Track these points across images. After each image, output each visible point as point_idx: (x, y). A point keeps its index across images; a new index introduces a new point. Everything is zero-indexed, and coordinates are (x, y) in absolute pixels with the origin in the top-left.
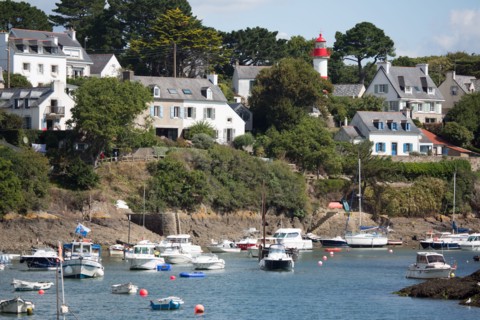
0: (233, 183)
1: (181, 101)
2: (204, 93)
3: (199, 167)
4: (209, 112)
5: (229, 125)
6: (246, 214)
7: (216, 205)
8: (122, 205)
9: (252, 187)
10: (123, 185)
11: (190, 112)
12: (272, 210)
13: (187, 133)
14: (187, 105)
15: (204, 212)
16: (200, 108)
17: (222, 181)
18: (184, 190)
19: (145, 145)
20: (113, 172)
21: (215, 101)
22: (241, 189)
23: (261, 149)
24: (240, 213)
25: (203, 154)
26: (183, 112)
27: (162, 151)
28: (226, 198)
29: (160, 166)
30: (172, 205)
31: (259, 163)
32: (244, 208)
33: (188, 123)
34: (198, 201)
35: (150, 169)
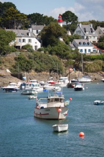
0: (41, 63)
1: (21, 37)
2: (28, 34)
3: (30, 58)
4: (30, 41)
5: (36, 45)
6: (45, 73)
7: (36, 70)
8: (8, 71)
9: (47, 64)
10: (8, 64)
11: (24, 41)
12: (52, 71)
13: (24, 47)
14: (23, 38)
15: (33, 72)
16: (27, 39)
17: (37, 62)
18: (27, 66)
19: (13, 51)
20: (4, 60)
21: (31, 37)
22: (43, 65)
23: (47, 52)
24: (43, 72)
25: (31, 54)
26: (22, 41)
27: (18, 53)
28: (39, 68)
29: (19, 58)
30: (23, 70)
31: (48, 57)
32: (45, 71)
33: (23, 44)
34: (31, 69)
35: (15, 59)
